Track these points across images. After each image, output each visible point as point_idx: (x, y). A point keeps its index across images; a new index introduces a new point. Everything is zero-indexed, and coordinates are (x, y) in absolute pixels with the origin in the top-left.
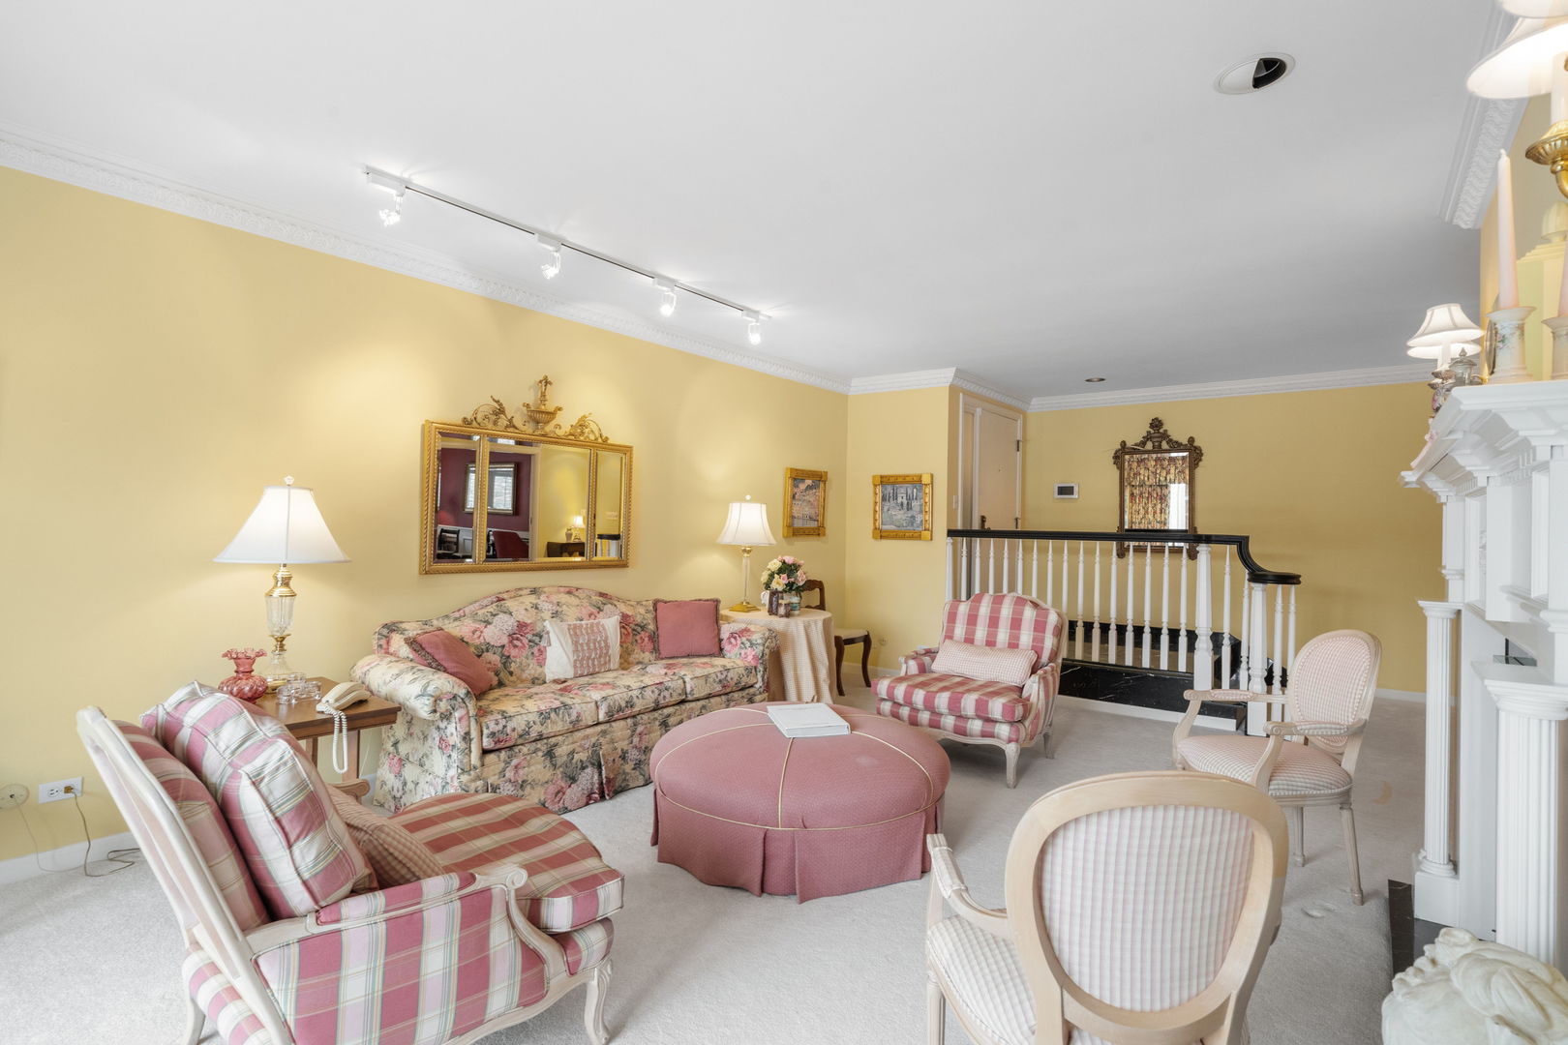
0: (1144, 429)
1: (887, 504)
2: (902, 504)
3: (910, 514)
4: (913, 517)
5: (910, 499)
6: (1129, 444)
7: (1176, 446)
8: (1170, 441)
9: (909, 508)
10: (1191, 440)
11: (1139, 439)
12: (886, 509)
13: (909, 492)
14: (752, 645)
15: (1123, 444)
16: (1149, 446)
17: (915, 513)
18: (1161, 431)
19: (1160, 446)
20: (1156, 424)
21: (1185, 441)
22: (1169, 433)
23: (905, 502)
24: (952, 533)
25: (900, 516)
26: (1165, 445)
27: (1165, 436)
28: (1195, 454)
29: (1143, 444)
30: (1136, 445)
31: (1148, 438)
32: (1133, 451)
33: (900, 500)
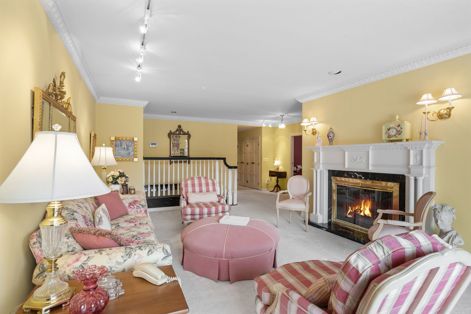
0: (176, 127)
1: (117, 148)
2: (124, 148)
3: (128, 152)
4: (129, 153)
5: (128, 146)
6: (172, 131)
7: (185, 134)
8: (183, 132)
9: (128, 149)
10: (188, 132)
11: (175, 130)
12: (117, 150)
13: (128, 143)
14: (143, 206)
15: (170, 131)
16: (178, 133)
17: (130, 152)
18: (181, 129)
19: (181, 133)
20: (180, 126)
21: (187, 132)
22: (183, 129)
23: (126, 147)
24: (145, 158)
25: (123, 152)
26: (182, 133)
27: (182, 130)
28: (189, 136)
29: (176, 132)
30: (174, 132)
31: (177, 130)
32: (174, 134)
33: (123, 146)
